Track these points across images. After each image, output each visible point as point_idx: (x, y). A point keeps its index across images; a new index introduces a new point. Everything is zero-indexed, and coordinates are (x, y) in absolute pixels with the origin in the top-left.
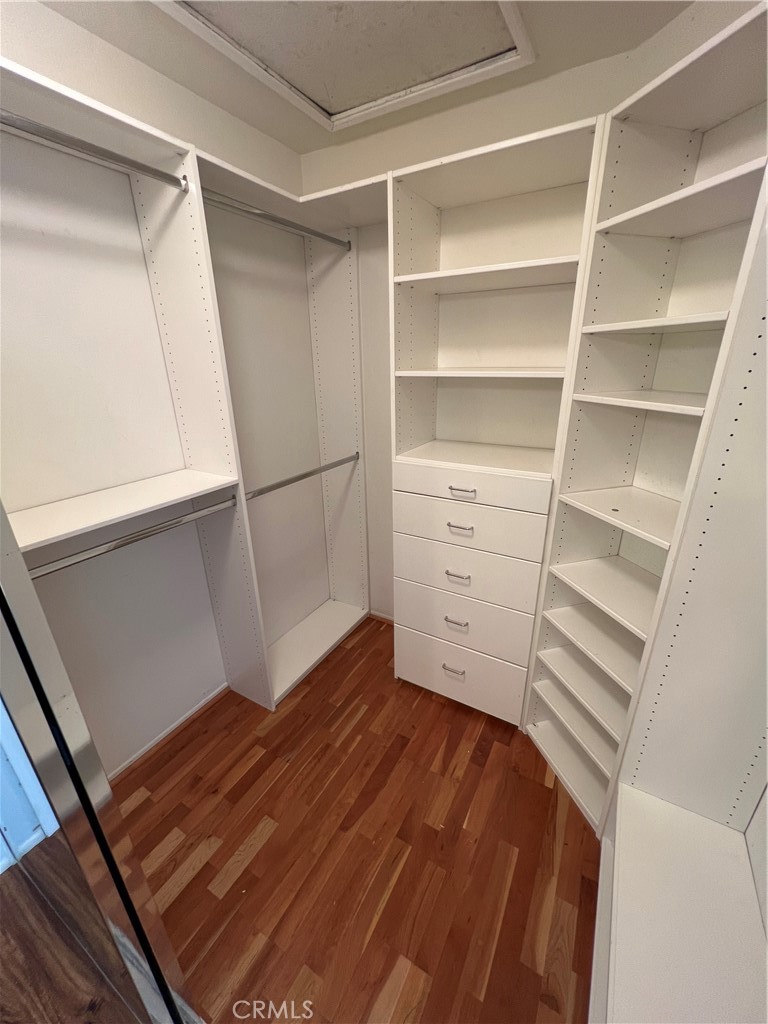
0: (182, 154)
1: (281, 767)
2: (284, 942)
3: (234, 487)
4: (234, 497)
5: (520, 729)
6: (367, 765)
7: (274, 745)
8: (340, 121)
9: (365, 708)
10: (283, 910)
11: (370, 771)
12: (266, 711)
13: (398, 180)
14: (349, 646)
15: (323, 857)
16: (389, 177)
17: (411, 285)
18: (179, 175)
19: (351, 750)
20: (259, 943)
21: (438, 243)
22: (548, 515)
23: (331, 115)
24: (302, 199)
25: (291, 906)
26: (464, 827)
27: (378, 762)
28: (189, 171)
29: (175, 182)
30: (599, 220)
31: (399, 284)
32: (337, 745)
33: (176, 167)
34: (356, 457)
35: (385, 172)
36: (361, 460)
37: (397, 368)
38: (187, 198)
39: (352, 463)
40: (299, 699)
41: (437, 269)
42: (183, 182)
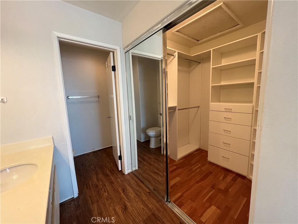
0: (175, 52)
1: (180, 170)
2: (185, 195)
3: (176, 107)
4: (175, 109)
5: (247, 177)
6: (202, 174)
7: (178, 166)
8: (200, 42)
9: (200, 165)
10: (184, 191)
11: (202, 176)
12: (175, 161)
13: (213, 50)
14: (195, 153)
15: (192, 186)
16: (212, 50)
17: (215, 68)
18: (174, 55)
19: (197, 171)
20: (179, 194)
21: (221, 60)
22: (252, 114)
23: (198, 41)
24: (192, 56)
25: (186, 191)
26: (230, 190)
27: (204, 175)
28: (176, 54)
29: (174, 56)
30: (260, 51)
31: (213, 68)
32: (194, 169)
33: (174, 54)
34: (199, 107)
35: (211, 49)
36: (200, 108)
37: (212, 84)
38: (175, 58)
39: (198, 108)
40: (183, 160)
41: (221, 64)
42: (175, 56)
